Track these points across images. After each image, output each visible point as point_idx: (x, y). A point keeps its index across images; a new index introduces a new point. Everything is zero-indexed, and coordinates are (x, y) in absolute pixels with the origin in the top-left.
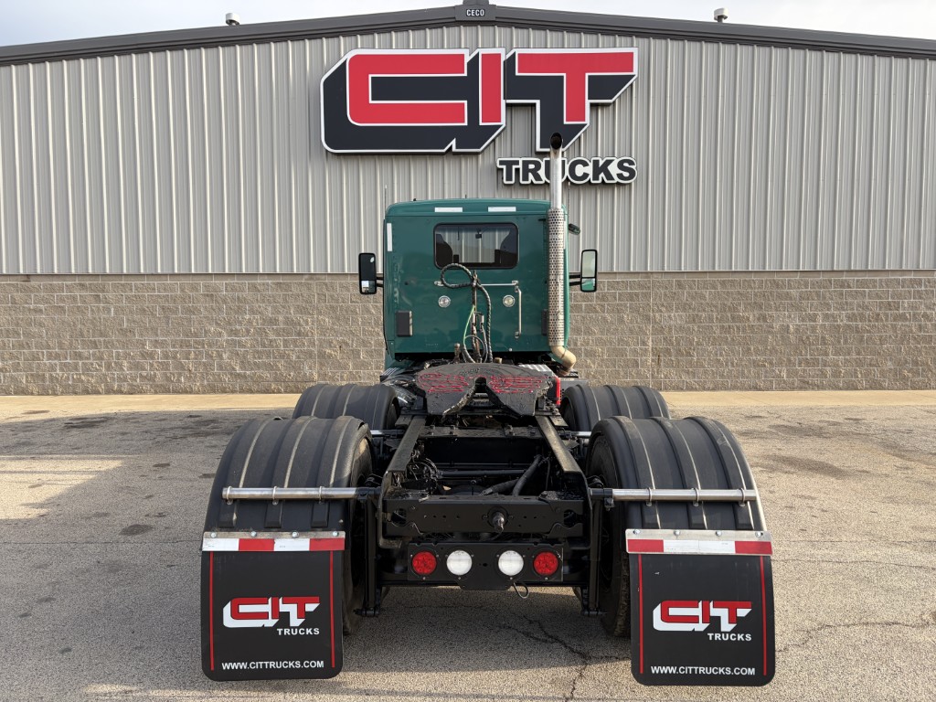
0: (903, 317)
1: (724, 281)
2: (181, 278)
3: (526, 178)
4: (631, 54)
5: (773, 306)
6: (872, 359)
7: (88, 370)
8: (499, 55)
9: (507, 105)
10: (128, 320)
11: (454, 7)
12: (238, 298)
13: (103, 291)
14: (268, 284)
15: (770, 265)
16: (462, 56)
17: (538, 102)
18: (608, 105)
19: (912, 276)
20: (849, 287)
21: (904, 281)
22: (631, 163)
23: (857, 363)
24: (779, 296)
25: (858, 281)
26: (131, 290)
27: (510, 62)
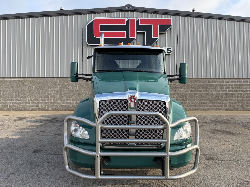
0: (243, 91)
1: (195, 81)
2: (47, 78)
4: (171, 20)
5: (209, 87)
6: (235, 102)
7: (20, 104)
8: (135, 19)
9: (137, 33)
10: (32, 90)
11: (123, 7)
12: (63, 84)
13: (25, 82)
15: (208, 77)
16: (125, 20)
17: (145, 32)
18: (164, 33)
19: (245, 80)
20: (229, 83)
21: (243, 81)
22: (170, 49)
23: (231, 103)
24: (210, 85)
25: (231, 81)
26: (33, 82)
27: (138, 21)
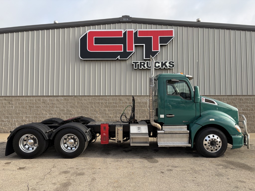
2: (36, 97)
3: (141, 67)
4: (172, 31)
6: (251, 123)
7: (5, 125)
8: (133, 31)
9: (135, 46)
10: (18, 110)
11: (119, 18)
12: (53, 103)
13: (11, 101)
14: (62, 99)
15: (217, 93)
16: (122, 31)
17: (144, 45)
18: (165, 45)
20: (242, 100)
22: (173, 62)
25: (245, 98)
26: (20, 101)
27: (136, 33)
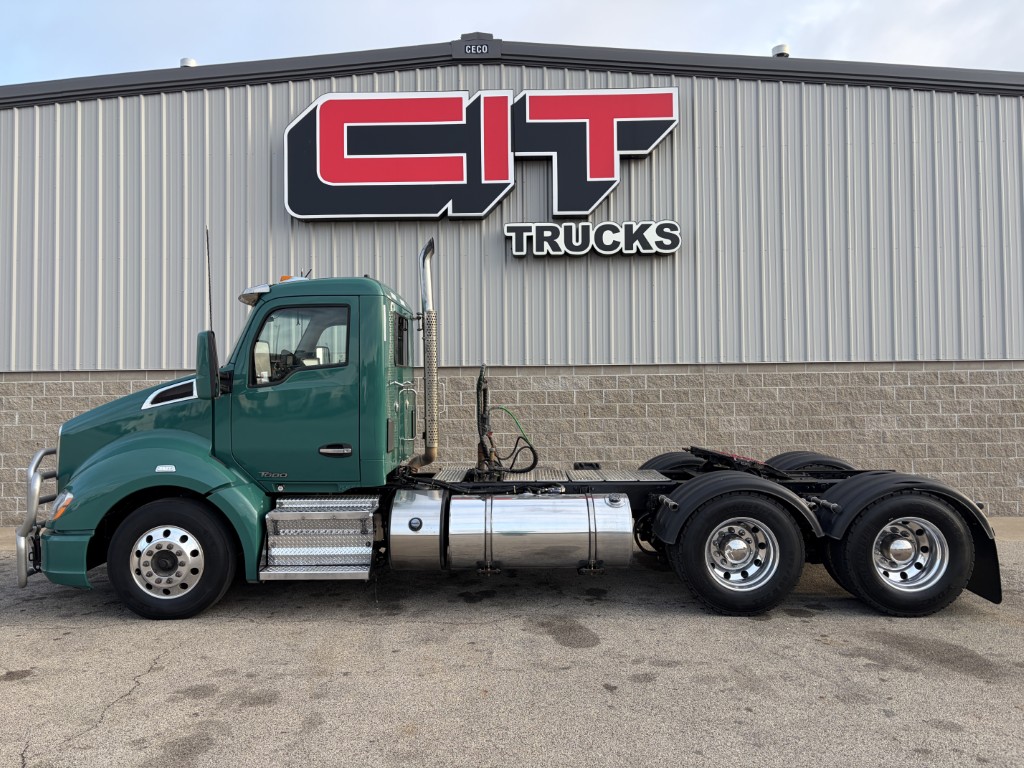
1: (798, 376)
2: (107, 376)
3: (540, 248)
4: (670, 95)
5: (863, 406)
8: (506, 99)
9: (517, 159)
10: (35, 430)
11: (450, 43)
13: (6, 394)
15: (856, 355)
16: (460, 100)
17: (554, 155)
18: (642, 157)
20: (961, 382)
22: (673, 228)
24: (871, 395)
25: (971, 374)
26: (42, 391)
27: (519, 107)
